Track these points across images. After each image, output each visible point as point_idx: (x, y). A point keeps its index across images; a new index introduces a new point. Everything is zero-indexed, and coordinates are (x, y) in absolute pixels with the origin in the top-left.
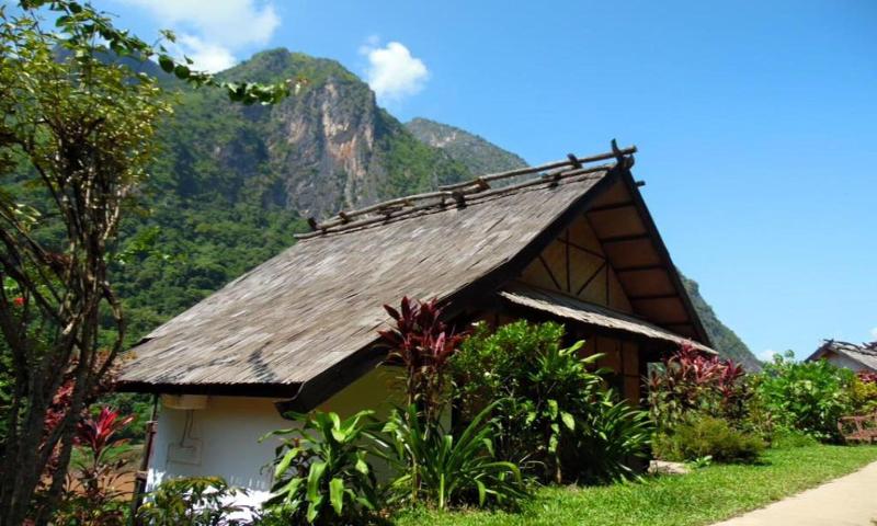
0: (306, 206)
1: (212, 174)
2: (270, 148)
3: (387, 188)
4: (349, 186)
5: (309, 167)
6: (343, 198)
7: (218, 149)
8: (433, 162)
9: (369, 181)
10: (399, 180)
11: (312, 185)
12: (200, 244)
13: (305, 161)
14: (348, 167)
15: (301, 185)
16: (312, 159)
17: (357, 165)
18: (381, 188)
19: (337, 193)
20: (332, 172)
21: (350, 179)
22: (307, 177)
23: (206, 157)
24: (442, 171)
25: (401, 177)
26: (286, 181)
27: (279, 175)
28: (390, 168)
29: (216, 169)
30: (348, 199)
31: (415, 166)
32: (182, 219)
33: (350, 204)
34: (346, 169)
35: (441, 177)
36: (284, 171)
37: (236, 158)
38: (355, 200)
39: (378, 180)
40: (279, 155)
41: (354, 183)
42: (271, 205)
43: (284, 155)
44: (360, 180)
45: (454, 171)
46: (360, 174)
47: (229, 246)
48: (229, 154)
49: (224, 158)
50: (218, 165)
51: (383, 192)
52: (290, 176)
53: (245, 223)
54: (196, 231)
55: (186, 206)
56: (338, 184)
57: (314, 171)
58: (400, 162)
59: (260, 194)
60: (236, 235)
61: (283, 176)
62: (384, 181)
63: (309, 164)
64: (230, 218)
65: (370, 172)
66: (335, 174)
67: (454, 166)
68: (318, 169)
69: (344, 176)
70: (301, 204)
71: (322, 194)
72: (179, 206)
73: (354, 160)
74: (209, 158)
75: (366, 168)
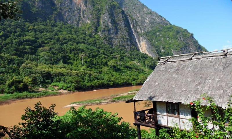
0: (70, 20)
1: (36, 11)
2: (55, 2)
3: (93, 12)
4: (81, 12)
5: (68, 7)
6: (80, 16)
7: (37, 3)
8: (107, 2)
9: (88, 10)
10: (97, 9)
11: (70, 13)
12: (30, 32)
13: (66, 5)
14: (80, 6)
15: (66, 13)
16: (69, 4)
17: (83, 5)
18: (91, 12)
19: (79, 15)
20: (76, 8)
21: (82, 10)
22: (68, 10)
23: (33, 6)
24: (110, 4)
25: (98, 8)
26: (62, 12)
27: (59, 11)
28: (94, 5)
29: (37, 10)
30: (82, 17)
31: (102, 4)
32: (25, 25)
33: (83, 18)
34: (80, 7)
35: (109, 7)
36: (60, 9)
37: (43, 6)
38: (84, 17)
39: (90, 10)
40: (58, 4)
41: (83, 11)
42: (58, 20)
43: (59, 4)
44: (85, 10)
45: (114, 4)
46: (84, 8)
47: (40, 33)
48: (40, 4)
49: (40, 6)
50: (38, 8)
51: (92, 13)
52: (63, 11)
53: (49, 26)
54: (29, 29)
55: (26, 22)
56: (78, 12)
57: (70, 8)
58: (97, 3)
59: (54, 17)
60: (44, 29)
61: (61, 11)
62: (92, 10)
63: (67, 6)
64: (43, 25)
65: (87, 7)
66: (77, 9)
67: (113, 3)
68: (71, 8)
69: (80, 9)
70: (68, 19)
71: (74, 16)
72: (24, 22)
73: (82, 3)
74: (35, 7)
75: (86, 6)
